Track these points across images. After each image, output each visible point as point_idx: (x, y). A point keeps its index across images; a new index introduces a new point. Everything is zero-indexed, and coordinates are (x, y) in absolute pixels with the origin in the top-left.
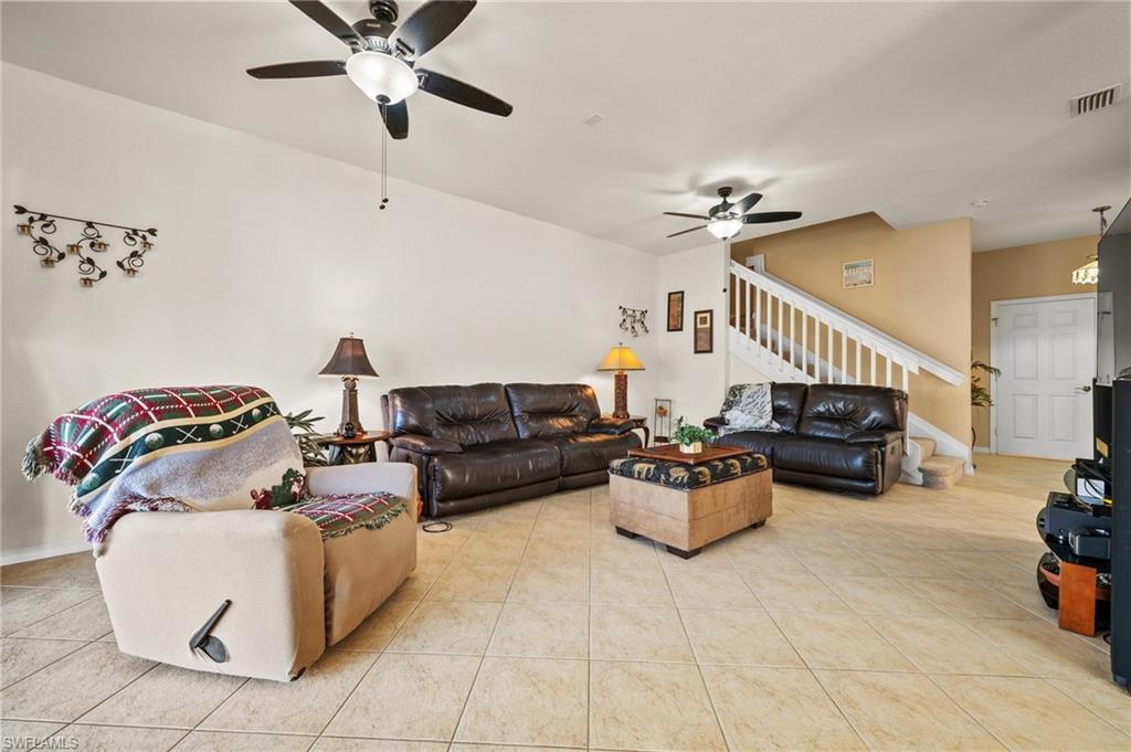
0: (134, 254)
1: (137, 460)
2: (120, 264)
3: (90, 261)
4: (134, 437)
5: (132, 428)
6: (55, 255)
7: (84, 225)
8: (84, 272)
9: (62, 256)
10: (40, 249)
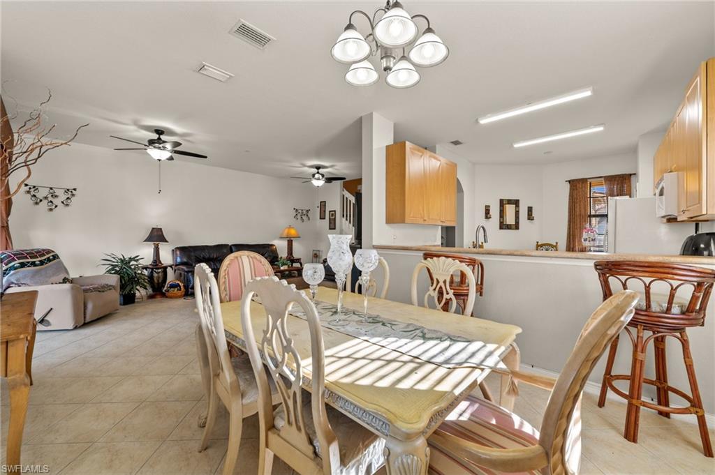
0: (68, 198)
1: (12, 272)
2: (63, 202)
3: (51, 202)
4: (10, 265)
5: (10, 262)
6: (39, 200)
7: (48, 189)
8: (49, 206)
9: (41, 201)
10: (33, 199)
